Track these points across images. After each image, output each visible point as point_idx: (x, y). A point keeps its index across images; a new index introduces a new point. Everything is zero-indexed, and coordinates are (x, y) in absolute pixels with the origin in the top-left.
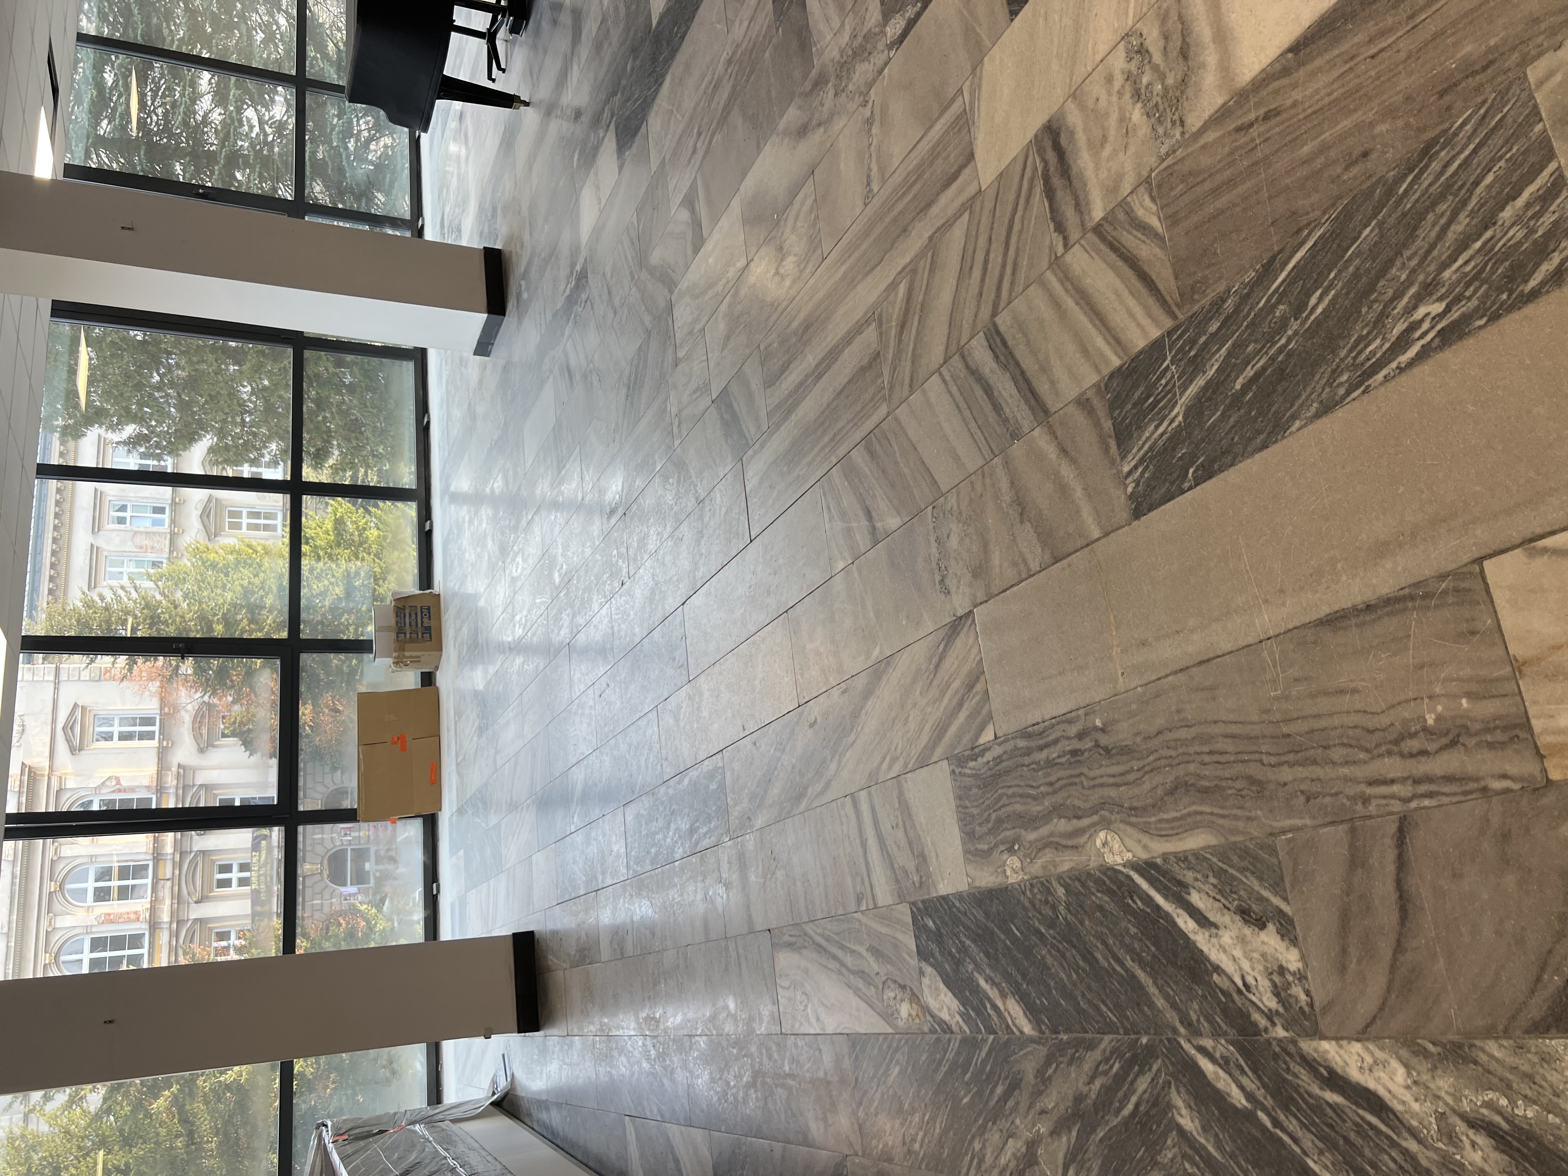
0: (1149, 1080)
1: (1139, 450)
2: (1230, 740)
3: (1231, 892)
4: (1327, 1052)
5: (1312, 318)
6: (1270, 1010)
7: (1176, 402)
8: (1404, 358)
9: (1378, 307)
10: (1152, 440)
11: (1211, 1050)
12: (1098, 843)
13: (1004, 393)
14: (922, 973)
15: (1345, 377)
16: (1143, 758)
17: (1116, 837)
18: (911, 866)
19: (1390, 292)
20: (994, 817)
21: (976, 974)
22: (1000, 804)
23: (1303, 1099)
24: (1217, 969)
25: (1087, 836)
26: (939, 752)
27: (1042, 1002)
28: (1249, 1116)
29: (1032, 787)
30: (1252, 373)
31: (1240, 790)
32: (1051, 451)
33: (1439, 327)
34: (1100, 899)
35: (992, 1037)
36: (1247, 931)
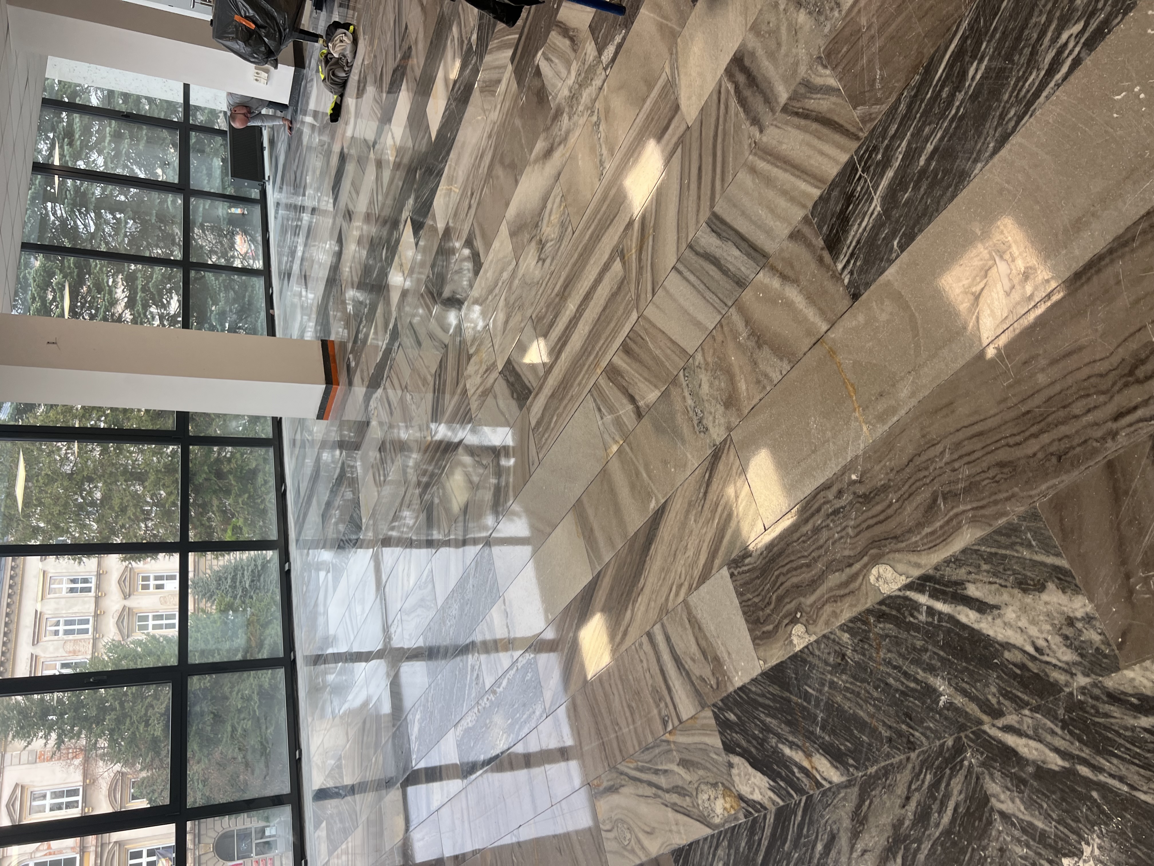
0: (963, 779)
1: (848, 248)
2: (975, 440)
3: (1005, 570)
4: (1133, 680)
5: (974, 84)
6: (1067, 663)
7: (873, 198)
8: (1059, 76)
9: (1027, 51)
10: (858, 235)
11: (1017, 726)
12: (872, 579)
13: (729, 258)
14: (731, 765)
15: (1012, 113)
16: (899, 489)
17: (888, 568)
18: (706, 672)
19: (1035, 36)
20: (774, 597)
21: (781, 746)
22: (778, 584)
23: (1120, 735)
24: (1007, 646)
25: (861, 578)
26: (717, 562)
27: (845, 746)
28: (1069, 773)
29: (804, 557)
30: (932, 147)
31: (994, 477)
32: (776, 283)
33: (1083, 40)
34: (883, 629)
35: (804, 799)
36: (1029, 599)
